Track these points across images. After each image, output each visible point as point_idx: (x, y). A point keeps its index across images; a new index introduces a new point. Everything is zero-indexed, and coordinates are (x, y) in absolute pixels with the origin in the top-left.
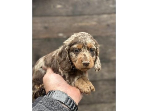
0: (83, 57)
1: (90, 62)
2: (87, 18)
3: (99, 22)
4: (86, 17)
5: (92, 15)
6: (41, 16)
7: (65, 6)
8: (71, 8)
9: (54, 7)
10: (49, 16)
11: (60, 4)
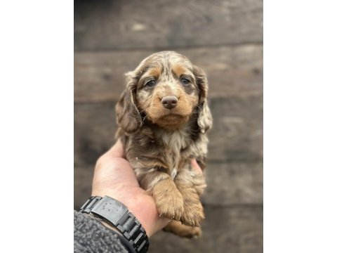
0: (164, 90)
1: (179, 98)
2: (204, 55)
3: (234, 63)
4: (201, 51)
5: (218, 46)
6: (97, 49)
7: (152, 27)
8: (165, 32)
9: (128, 28)
10: (115, 49)
11: (141, 22)
